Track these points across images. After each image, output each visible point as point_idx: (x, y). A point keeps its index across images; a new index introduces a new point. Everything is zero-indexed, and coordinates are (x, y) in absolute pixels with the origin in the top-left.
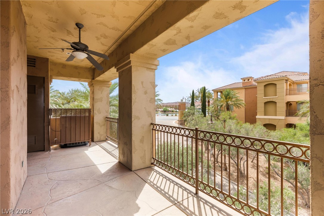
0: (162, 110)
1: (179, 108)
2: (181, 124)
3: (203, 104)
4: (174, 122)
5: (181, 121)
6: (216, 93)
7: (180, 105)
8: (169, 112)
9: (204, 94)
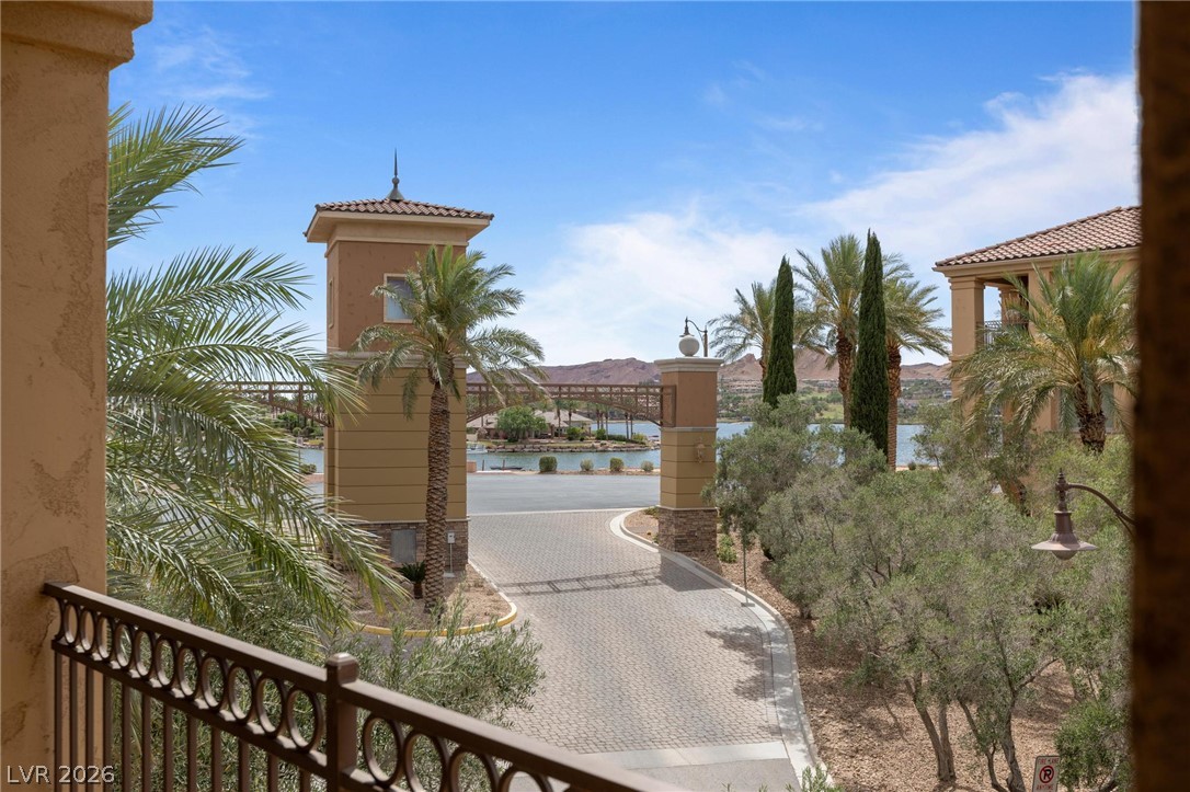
0: (492, 420)
1: (668, 410)
2: (685, 541)
3: (866, 378)
4: (617, 523)
5: (684, 515)
6: (973, 285)
7: (675, 387)
8: (550, 437)
9: (870, 297)
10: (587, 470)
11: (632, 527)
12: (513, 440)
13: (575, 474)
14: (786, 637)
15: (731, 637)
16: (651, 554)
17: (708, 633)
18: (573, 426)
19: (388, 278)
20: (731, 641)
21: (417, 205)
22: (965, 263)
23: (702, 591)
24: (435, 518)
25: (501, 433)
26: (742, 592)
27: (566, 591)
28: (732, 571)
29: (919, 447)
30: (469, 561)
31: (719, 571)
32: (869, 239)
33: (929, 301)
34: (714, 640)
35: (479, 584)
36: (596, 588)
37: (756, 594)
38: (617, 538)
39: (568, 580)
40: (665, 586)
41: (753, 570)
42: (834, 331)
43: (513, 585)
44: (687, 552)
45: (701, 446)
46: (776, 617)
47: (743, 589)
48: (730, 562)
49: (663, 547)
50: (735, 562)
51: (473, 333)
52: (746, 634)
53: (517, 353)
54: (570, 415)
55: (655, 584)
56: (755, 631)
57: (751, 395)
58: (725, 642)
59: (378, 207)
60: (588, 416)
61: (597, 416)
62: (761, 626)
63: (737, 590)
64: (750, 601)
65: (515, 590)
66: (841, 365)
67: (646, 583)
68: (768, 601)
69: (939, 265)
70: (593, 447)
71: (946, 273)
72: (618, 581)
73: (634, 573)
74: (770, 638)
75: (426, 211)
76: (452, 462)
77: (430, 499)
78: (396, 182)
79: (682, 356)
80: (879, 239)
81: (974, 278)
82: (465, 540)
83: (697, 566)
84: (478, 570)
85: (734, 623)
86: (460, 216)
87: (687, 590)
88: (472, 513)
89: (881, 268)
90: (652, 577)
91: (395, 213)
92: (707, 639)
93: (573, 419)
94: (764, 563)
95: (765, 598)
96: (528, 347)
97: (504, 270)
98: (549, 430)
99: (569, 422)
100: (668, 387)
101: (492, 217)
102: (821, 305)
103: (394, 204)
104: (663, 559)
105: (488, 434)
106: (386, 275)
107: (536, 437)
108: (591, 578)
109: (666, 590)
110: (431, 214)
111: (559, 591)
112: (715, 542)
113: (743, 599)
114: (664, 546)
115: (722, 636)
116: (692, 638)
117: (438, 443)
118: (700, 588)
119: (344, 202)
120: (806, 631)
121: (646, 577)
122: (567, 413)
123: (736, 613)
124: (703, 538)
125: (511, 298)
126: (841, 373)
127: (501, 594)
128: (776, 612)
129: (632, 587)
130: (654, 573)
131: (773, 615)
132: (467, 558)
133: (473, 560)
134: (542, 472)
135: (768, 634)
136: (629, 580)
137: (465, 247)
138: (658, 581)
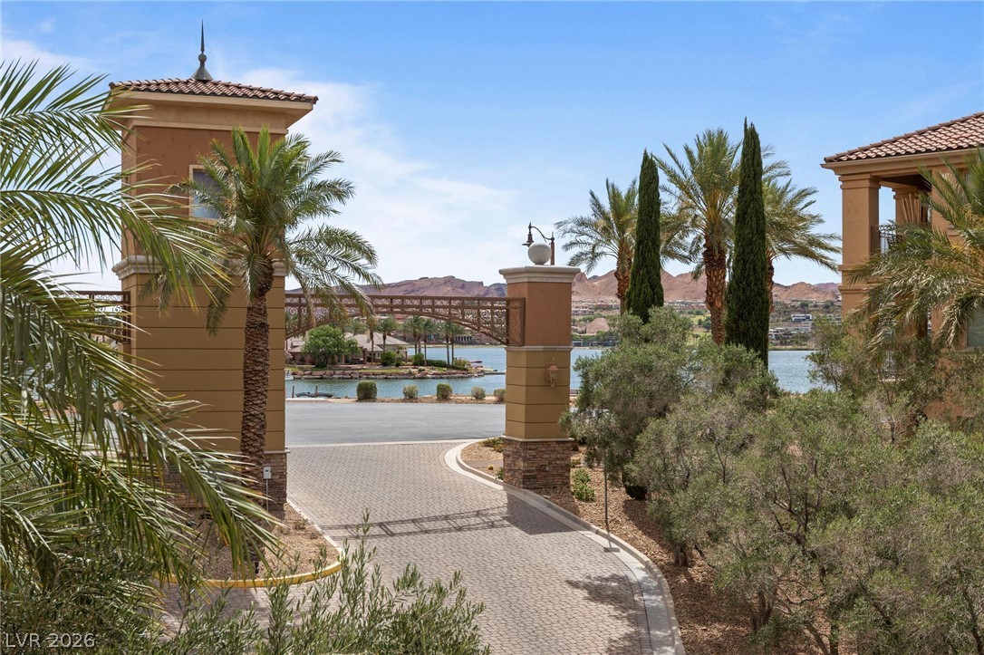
1: (516, 328)
2: (534, 477)
3: (744, 290)
4: (453, 455)
5: (533, 447)
6: (867, 183)
7: (523, 300)
8: (362, 362)
9: (748, 197)
10: (410, 397)
11: (469, 460)
12: (321, 366)
13: (397, 401)
14: (660, 586)
15: (597, 588)
16: (496, 491)
17: (570, 583)
18: (388, 350)
19: (194, 169)
20: (597, 592)
21: (227, 86)
22: (859, 158)
23: (558, 534)
24: (252, 450)
25: (308, 358)
26: (603, 535)
27: (401, 534)
28: (589, 511)
29: (813, 366)
30: (288, 501)
31: (575, 511)
32: (746, 130)
33: (806, 206)
34: (577, 591)
35: (300, 526)
36: (435, 531)
37: (620, 537)
38: (453, 473)
39: (402, 522)
40: (515, 528)
41: (615, 511)
42: (699, 239)
43: (340, 527)
44: (537, 489)
45: (554, 368)
46: (646, 564)
47: (606, 532)
48: (587, 500)
49: (508, 484)
50: (592, 500)
51: (296, 233)
52: (614, 584)
53: (347, 256)
54: (385, 338)
55: (503, 526)
56: (623, 580)
57: (582, 317)
58: (590, 593)
59: (183, 87)
60: (404, 339)
61: (415, 339)
62: (629, 574)
63: (597, 532)
64: (614, 546)
65: (342, 533)
66: (709, 278)
67: (493, 526)
68: (635, 546)
69: (829, 160)
70: (410, 373)
71: (836, 170)
72: (460, 522)
73: (478, 514)
74: (640, 588)
75: (239, 93)
76: (271, 384)
77: (246, 427)
78: (203, 59)
79: (532, 264)
80: (758, 130)
81: (868, 176)
82: (283, 476)
83: (549, 506)
84: (297, 510)
85: (599, 571)
86: (279, 99)
87: (540, 533)
88: (290, 444)
89: (760, 164)
90: (499, 518)
91: (203, 93)
92: (569, 590)
93: (387, 342)
94: (626, 502)
95: (631, 541)
96: (360, 249)
97: (332, 158)
98: (362, 354)
99: (383, 346)
100: (517, 300)
101: (316, 99)
102: (686, 208)
103: (200, 85)
104: (510, 497)
105: (294, 359)
106: (192, 167)
107: (347, 362)
108: (429, 519)
109: (517, 533)
110: (245, 96)
111: (393, 535)
112: (568, 478)
113: (605, 543)
114: (509, 482)
115: (586, 587)
116: (552, 589)
117: (255, 361)
118: (554, 531)
119: (143, 81)
120: (683, 580)
121: (492, 518)
122: (381, 335)
123: (599, 559)
124: (555, 473)
125: (338, 191)
126: (708, 286)
127: (327, 537)
128: (646, 559)
129: (477, 529)
130: (501, 514)
131: (642, 561)
132: (285, 495)
133: (293, 500)
134: (360, 400)
135: (639, 584)
136: (472, 521)
137: (285, 135)
138: (506, 522)
